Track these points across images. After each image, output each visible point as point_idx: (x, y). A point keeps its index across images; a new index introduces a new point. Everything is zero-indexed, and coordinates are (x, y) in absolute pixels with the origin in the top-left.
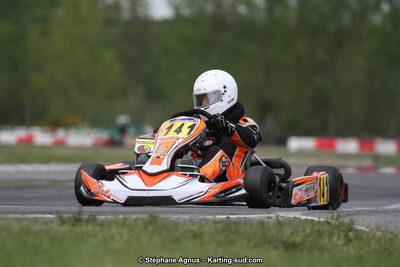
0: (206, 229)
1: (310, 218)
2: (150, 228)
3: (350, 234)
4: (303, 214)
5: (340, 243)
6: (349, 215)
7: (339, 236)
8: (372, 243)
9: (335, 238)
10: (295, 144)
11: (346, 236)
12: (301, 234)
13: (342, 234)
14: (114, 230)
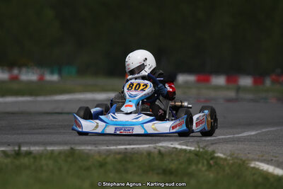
0: (109, 159)
1: (184, 147)
2: (70, 159)
3: (211, 162)
4: (180, 144)
5: (204, 169)
6: (212, 144)
7: (203, 163)
8: (227, 168)
9: (200, 166)
10: (181, 78)
11: (208, 163)
12: (176, 162)
13: (205, 162)
14: (43, 162)
